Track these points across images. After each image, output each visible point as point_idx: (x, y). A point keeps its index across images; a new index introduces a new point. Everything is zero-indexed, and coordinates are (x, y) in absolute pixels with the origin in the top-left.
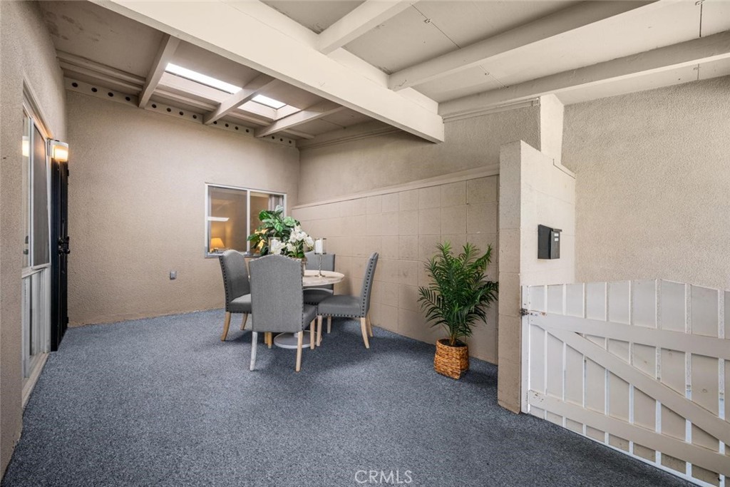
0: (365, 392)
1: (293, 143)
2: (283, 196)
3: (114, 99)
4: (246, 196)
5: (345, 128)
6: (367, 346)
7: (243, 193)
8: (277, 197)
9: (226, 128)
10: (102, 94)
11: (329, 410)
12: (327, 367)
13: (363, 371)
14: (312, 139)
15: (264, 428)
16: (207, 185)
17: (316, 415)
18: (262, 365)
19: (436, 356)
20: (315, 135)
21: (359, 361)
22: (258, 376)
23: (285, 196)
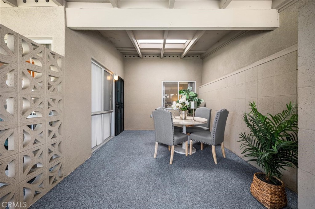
0: (192, 187)
1: (199, 56)
2: (194, 82)
3: (135, 57)
4: (177, 84)
5: (218, 41)
6: (216, 162)
7: (176, 83)
8: (192, 83)
9: (173, 58)
10: (132, 57)
11: (166, 189)
12: (185, 167)
13: (201, 175)
14: (206, 52)
15: (136, 183)
16: (162, 82)
17: (159, 188)
18: (159, 157)
19: (252, 184)
20: (207, 50)
21: (204, 169)
22: (155, 160)
23: (195, 82)
